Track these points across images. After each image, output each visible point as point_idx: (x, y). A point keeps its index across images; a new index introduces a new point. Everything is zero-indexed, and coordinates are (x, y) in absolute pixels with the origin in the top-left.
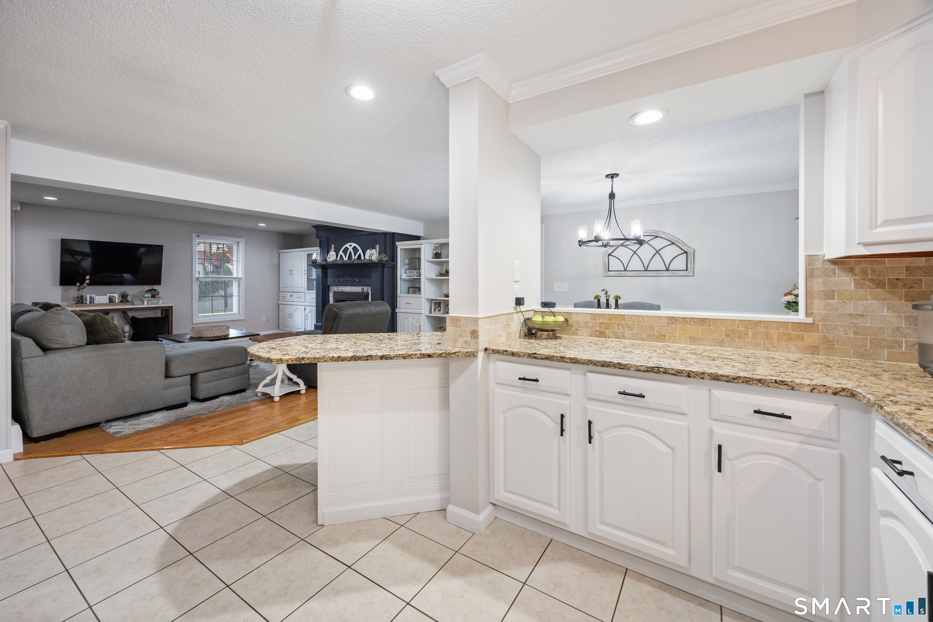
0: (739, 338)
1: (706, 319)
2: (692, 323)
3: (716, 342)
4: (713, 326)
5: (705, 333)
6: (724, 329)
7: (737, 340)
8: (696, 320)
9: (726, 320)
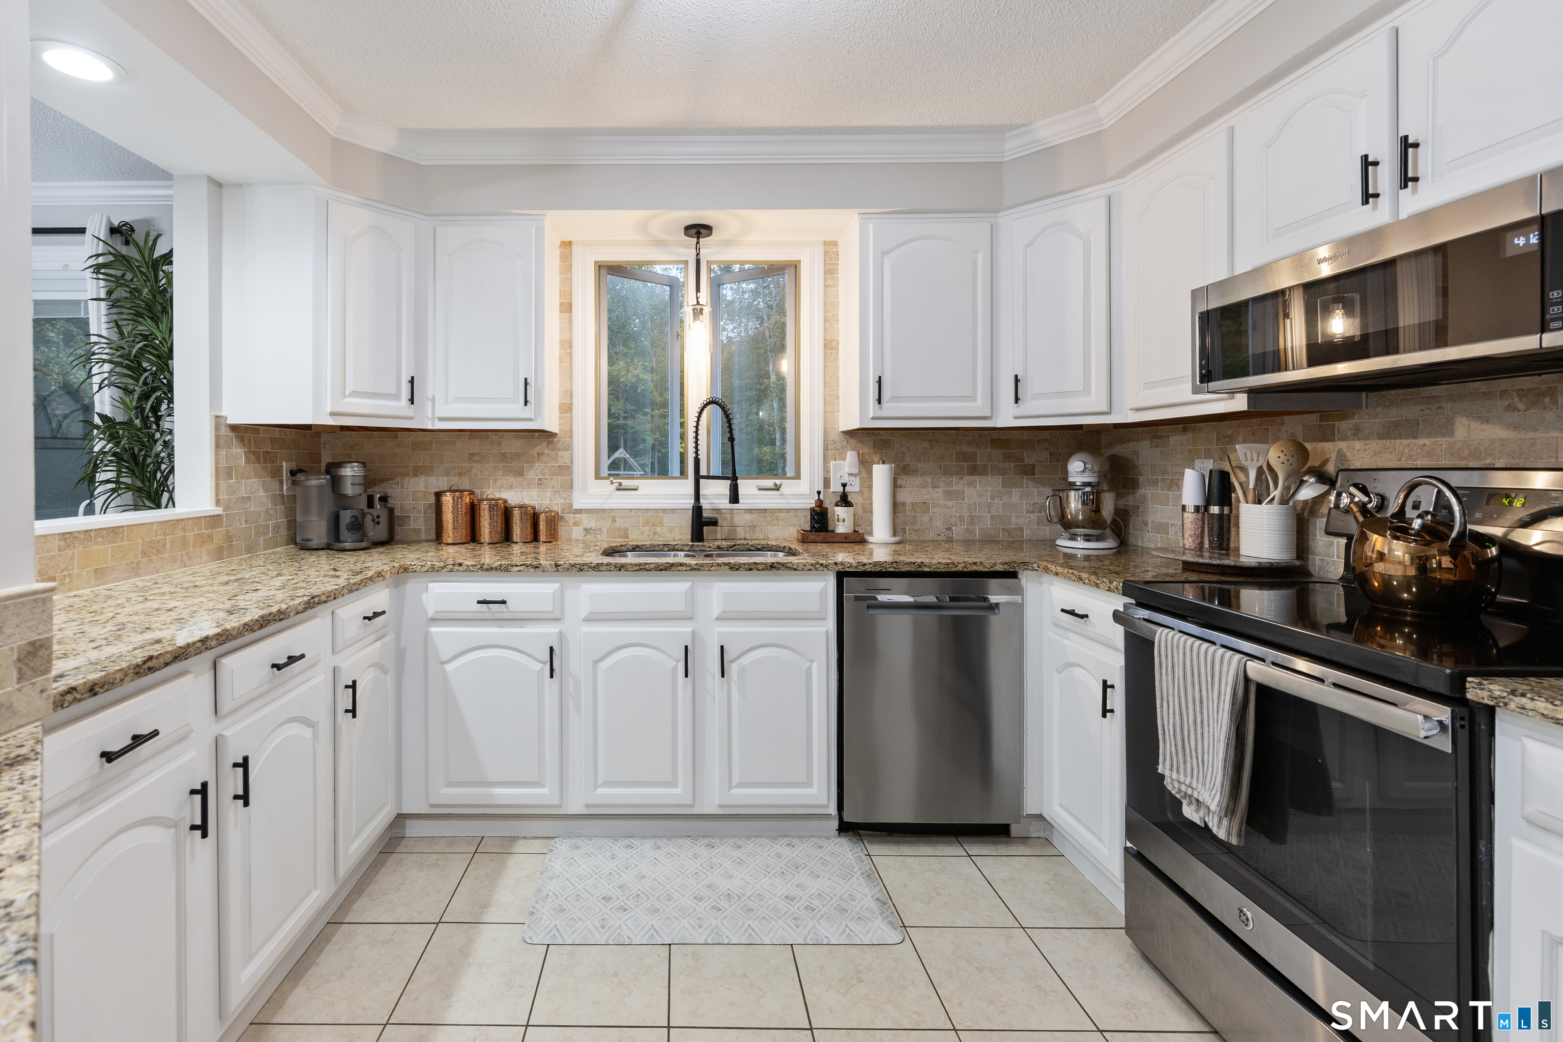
0: (156, 555)
1: (118, 527)
2: (100, 540)
3: (131, 570)
4: (128, 540)
5: (116, 556)
6: (140, 541)
7: (154, 558)
8: (105, 532)
9: (142, 524)
